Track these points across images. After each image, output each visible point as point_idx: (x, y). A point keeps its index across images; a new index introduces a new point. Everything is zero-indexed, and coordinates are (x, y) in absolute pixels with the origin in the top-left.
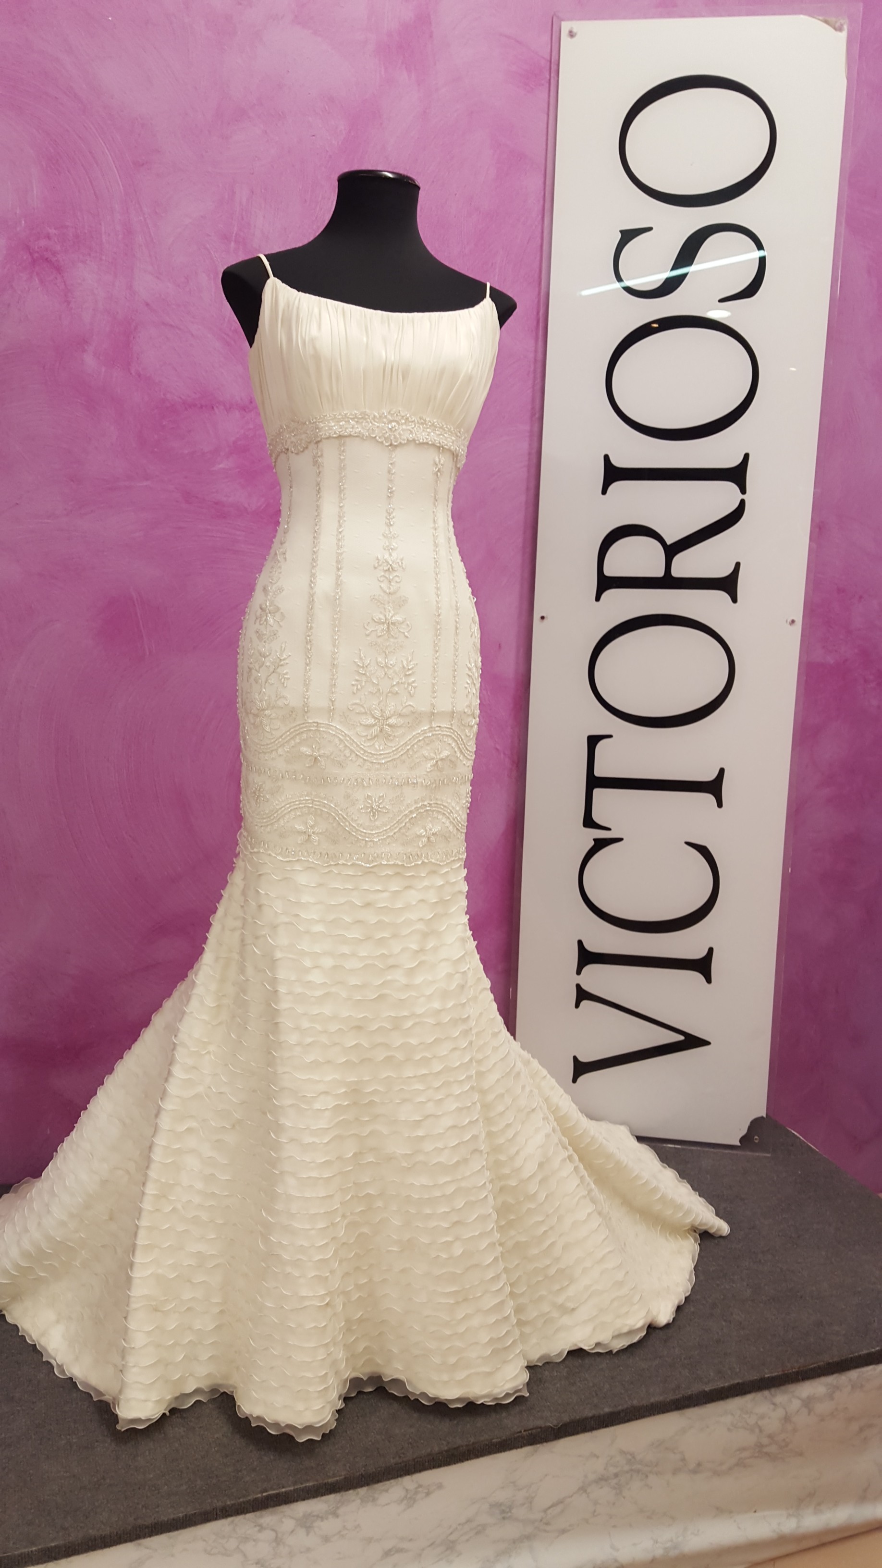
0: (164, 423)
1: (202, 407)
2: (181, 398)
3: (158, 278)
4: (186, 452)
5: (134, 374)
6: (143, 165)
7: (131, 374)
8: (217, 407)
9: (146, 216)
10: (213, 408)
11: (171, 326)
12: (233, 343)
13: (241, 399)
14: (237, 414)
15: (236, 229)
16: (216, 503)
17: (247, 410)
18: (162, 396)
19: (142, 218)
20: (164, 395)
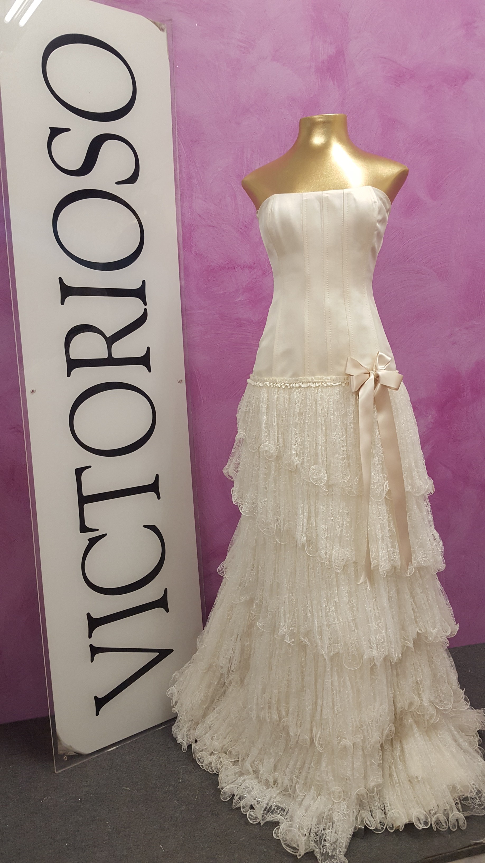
0: (210, 279)
1: (229, 268)
2: (218, 264)
3: (204, 201)
4: (221, 293)
5: (194, 254)
6: (196, 142)
7: (192, 253)
8: (236, 268)
9: (198, 168)
10: (235, 268)
11: (213, 226)
12: (244, 232)
13: (249, 263)
14: (247, 270)
15: (245, 172)
16: (237, 319)
17: (252, 268)
18: (208, 264)
19: (196, 170)
20: (209, 263)
